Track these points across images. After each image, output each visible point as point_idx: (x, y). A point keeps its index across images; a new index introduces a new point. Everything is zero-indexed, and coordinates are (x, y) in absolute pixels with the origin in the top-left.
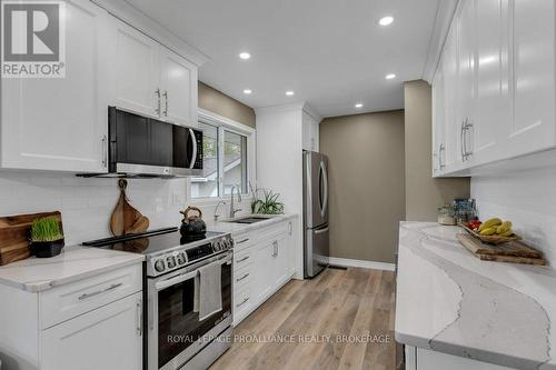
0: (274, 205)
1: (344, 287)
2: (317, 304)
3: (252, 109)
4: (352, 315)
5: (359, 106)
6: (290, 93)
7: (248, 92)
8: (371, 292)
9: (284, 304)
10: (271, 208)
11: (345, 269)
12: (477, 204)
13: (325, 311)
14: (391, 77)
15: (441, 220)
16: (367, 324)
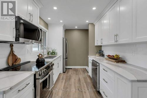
0: (54, 53)
1: (74, 73)
2: (70, 79)
3: (47, 24)
4: (79, 80)
5: (76, 27)
6: (61, 21)
7: (49, 19)
8: (80, 74)
9: (61, 80)
10: (53, 54)
11: (72, 69)
12: (104, 52)
13: (73, 80)
14: (87, 21)
15: (97, 55)
16: (84, 82)
